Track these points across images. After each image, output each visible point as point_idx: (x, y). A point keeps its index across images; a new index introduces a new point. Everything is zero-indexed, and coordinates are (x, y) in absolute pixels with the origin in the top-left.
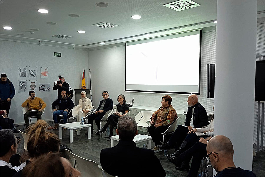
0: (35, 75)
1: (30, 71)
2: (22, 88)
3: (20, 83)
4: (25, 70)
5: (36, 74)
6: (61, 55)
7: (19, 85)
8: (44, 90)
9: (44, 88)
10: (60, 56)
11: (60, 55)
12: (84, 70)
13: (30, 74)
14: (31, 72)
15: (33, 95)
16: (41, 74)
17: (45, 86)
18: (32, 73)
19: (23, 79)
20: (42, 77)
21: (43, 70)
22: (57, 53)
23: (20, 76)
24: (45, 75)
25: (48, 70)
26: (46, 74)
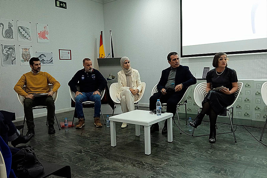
0: (27, 36)
1: (20, 28)
2: (7, 59)
3: (4, 50)
4: (10, 26)
5: (30, 34)
6: (66, 7)
7: (3, 53)
8: (45, 62)
9: (44, 58)
10: (64, 8)
11: (64, 5)
12: (102, 32)
13: (19, 35)
14: (21, 30)
15: (37, 65)
16: (38, 36)
17: (45, 56)
18: (23, 33)
19: (9, 42)
20: (39, 40)
21: (40, 29)
22: (61, 2)
23: (4, 37)
24: (44, 37)
25: (48, 29)
26: (46, 36)
